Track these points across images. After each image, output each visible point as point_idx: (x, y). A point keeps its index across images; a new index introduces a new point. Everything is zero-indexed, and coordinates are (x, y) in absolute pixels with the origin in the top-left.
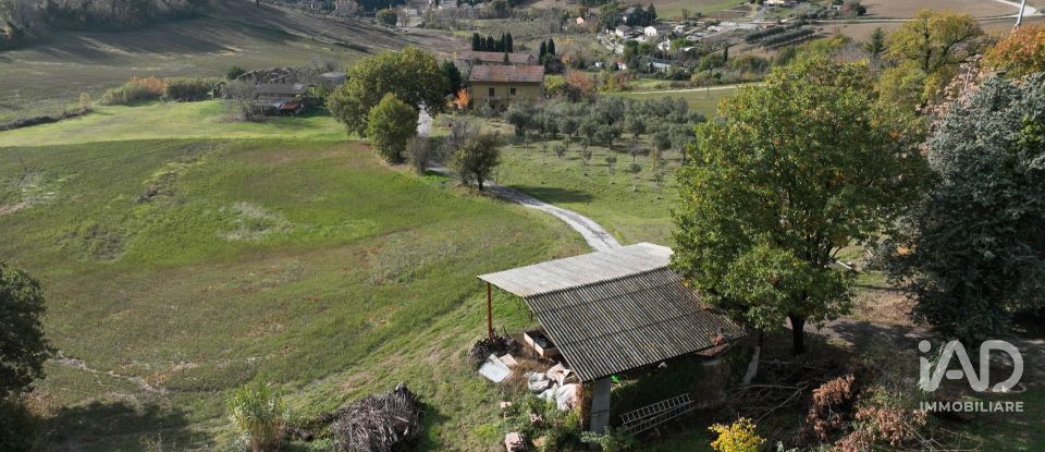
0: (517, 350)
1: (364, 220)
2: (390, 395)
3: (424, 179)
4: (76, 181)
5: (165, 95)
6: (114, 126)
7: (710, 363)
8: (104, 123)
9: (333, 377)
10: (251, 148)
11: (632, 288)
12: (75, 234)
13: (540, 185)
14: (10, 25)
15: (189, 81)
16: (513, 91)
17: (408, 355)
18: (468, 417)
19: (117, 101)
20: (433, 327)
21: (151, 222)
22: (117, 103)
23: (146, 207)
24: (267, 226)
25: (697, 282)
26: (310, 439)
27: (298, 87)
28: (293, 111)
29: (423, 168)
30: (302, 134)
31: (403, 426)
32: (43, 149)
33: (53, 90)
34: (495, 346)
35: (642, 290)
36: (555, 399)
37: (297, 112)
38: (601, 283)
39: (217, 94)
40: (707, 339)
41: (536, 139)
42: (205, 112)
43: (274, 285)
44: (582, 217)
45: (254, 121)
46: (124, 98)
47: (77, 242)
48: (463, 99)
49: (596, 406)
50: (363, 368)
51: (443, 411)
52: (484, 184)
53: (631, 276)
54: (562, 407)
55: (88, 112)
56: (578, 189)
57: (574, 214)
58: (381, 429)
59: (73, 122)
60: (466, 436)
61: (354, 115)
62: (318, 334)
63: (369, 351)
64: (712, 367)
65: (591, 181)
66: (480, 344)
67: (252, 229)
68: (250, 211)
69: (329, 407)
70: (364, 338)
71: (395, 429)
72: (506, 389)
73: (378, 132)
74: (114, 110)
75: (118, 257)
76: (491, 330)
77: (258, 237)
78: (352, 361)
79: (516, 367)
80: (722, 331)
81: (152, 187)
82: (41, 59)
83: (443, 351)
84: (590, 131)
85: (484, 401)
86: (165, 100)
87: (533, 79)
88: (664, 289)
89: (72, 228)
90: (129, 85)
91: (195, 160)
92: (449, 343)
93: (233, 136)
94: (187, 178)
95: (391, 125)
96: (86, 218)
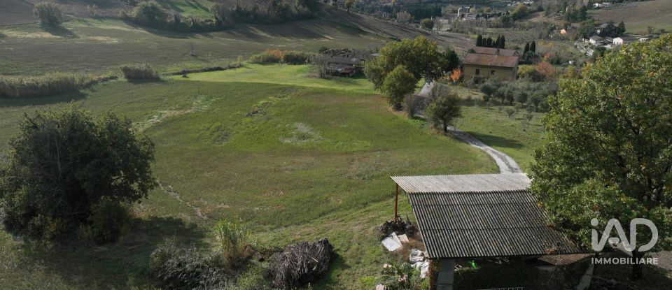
0: (412, 233)
1: (364, 142)
2: (315, 243)
3: (411, 121)
4: (220, 101)
5: (282, 60)
6: (250, 75)
7: (545, 268)
8: (246, 73)
9: (292, 228)
10: (317, 93)
11: (493, 200)
12: (208, 129)
13: (488, 133)
14: (216, 18)
15: (296, 53)
16: (493, 72)
17: (343, 223)
18: (361, 269)
19: (257, 62)
20: (367, 208)
21: (249, 127)
22: (256, 63)
23: (249, 119)
24: (310, 137)
26: (262, 260)
27: (354, 60)
28: (348, 74)
29: (412, 113)
30: (349, 88)
31: (314, 264)
32: (211, 83)
33: (229, 53)
34: (397, 227)
35: (502, 204)
36: (420, 270)
37: (351, 75)
38: (471, 193)
39: (309, 62)
40: (543, 248)
41: (496, 104)
42: (299, 71)
43: (292, 170)
44: (508, 158)
45: (325, 78)
46: (261, 60)
47: (208, 133)
48: (456, 74)
49: (441, 279)
50: (312, 225)
51: (348, 262)
52: (448, 128)
53: (496, 192)
54: (423, 276)
55: (241, 66)
56: (514, 139)
57: (503, 154)
58: (299, 263)
59: (232, 71)
60: (354, 281)
61: (378, 77)
62: (297, 201)
63: (320, 216)
64: (546, 271)
65: (527, 135)
66: (387, 224)
67: (299, 138)
68: (303, 128)
69: (281, 244)
70: (322, 208)
71: (308, 266)
72: (394, 255)
73: (389, 89)
74: (253, 66)
75: (224, 143)
76: (396, 216)
77: (300, 143)
78: (307, 219)
79: (407, 243)
80: (558, 244)
81: (256, 109)
82: (227, 37)
83: (366, 225)
84: (536, 101)
85: (377, 262)
86: (282, 63)
87: (509, 65)
88: (520, 206)
89: (207, 125)
90: (265, 54)
91: (284, 97)
92: (372, 220)
93: (309, 86)
94: (276, 106)
95: (397, 84)
96: (217, 121)
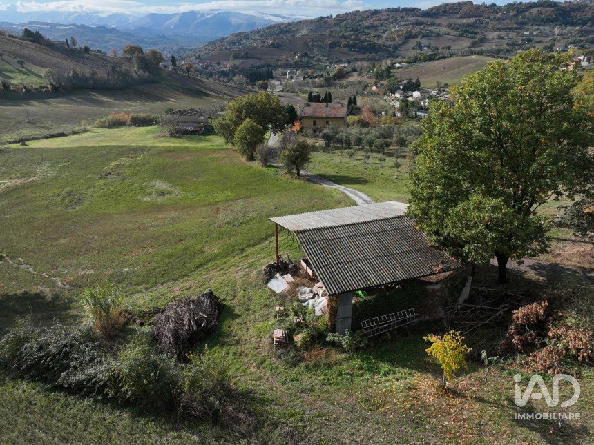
0: (295, 271)
1: (225, 192)
2: (199, 297)
3: (265, 170)
4: (68, 166)
5: (129, 123)
6: (97, 139)
7: (432, 287)
8: (92, 137)
9: (170, 284)
10: (170, 151)
11: (376, 228)
12: (58, 195)
13: (336, 174)
14: (51, 84)
15: (142, 115)
16: (327, 122)
17: (223, 271)
18: (252, 316)
19: (102, 126)
20: (245, 254)
21: (103, 189)
22: (102, 127)
23: (102, 181)
24: (170, 193)
25: (425, 226)
26: (142, 324)
27: (202, 118)
28: (198, 132)
29: (265, 163)
30: (201, 145)
31: (202, 319)
32: (55, 149)
33: (69, 120)
34: (281, 268)
35: (384, 231)
36: (314, 307)
37: (200, 133)
38: (354, 224)
39: (157, 123)
40: (430, 268)
41: (337, 148)
42: (148, 132)
43: (158, 226)
44: (359, 193)
45: (175, 137)
46: (107, 124)
47: (58, 199)
48: (297, 126)
49: (340, 314)
50: (191, 279)
51: (237, 311)
52: (301, 172)
53: (376, 221)
54: (318, 313)
55: (86, 131)
56: (359, 176)
57: (354, 190)
58: (186, 321)
59: (77, 136)
60: (248, 330)
61: (228, 132)
62: (170, 256)
63: (198, 267)
64: (433, 290)
65: (368, 172)
66: (270, 266)
67: (159, 195)
68: (161, 185)
69: (161, 304)
70: (197, 260)
71: (196, 322)
72: (282, 298)
73: (241, 141)
74: (100, 130)
75: (78, 208)
76: (278, 257)
77: (161, 200)
78: (184, 273)
79: (293, 282)
80: (443, 262)
81: (109, 171)
82: (68, 103)
83: (247, 270)
84: (370, 143)
85: (267, 306)
86: (129, 125)
87: (340, 115)
88: (401, 231)
89: (57, 191)
90: (110, 117)
91: (137, 157)
92: (252, 265)
93: (161, 145)
94: (130, 166)
95: (248, 137)
96: (67, 186)
